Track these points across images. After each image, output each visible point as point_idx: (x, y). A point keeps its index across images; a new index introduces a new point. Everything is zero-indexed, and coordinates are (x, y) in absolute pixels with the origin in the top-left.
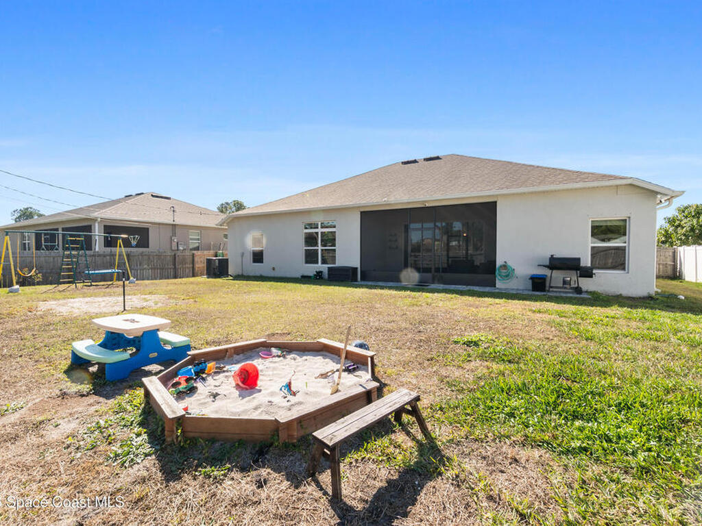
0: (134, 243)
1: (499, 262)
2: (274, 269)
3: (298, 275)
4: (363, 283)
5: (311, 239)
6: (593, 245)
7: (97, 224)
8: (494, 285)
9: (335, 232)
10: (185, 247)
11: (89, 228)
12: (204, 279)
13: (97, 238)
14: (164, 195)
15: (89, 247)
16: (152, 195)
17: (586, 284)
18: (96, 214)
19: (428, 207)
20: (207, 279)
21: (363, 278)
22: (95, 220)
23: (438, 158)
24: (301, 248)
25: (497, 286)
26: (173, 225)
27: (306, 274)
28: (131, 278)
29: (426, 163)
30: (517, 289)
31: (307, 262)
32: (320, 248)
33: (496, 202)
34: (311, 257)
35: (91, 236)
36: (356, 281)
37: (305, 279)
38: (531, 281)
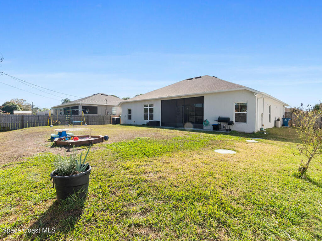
0: (87, 112)
1: (204, 120)
2: (134, 122)
3: (142, 124)
4: (161, 127)
5: (146, 111)
6: (236, 113)
7: (80, 106)
8: (203, 128)
9: (153, 108)
10: (111, 114)
11: (77, 107)
12: (111, 125)
13: (80, 111)
14: (106, 94)
15: (78, 114)
16: (101, 94)
17: (232, 128)
18: (80, 102)
19: (182, 99)
20: (112, 125)
21: (162, 125)
22: (79, 104)
23: (200, 77)
24: (142, 114)
25: (204, 128)
26: (106, 105)
27: (144, 124)
28: (85, 124)
29: (187, 81)
30: (210, 130)
31: (145, 119)
32: (149, 114)
33: (203, 96)
34: (146, 117)
35: (78, 110)
36: (159, 126)
37: (143, 125)
38: (212, 126)
